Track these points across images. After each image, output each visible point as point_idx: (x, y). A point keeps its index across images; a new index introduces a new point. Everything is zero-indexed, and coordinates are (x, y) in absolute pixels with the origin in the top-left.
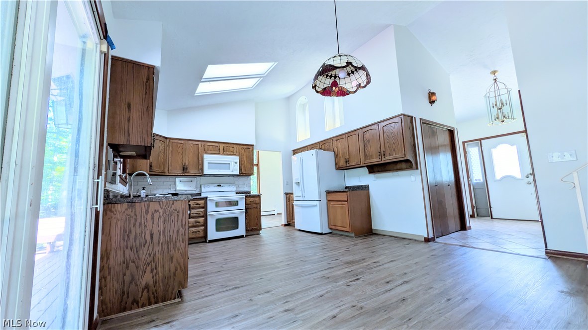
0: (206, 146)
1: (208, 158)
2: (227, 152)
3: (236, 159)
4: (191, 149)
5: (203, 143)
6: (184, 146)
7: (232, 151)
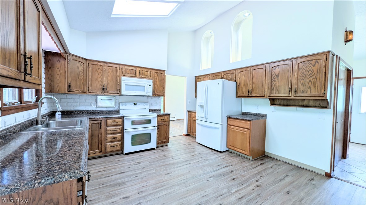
0: (124, 70)
1: (125, 81)
2: (142, 75)
3: (150, 82)
4: (110, 71)
5: (121, 67)
6: (103, 68)
7: (146, 75)
